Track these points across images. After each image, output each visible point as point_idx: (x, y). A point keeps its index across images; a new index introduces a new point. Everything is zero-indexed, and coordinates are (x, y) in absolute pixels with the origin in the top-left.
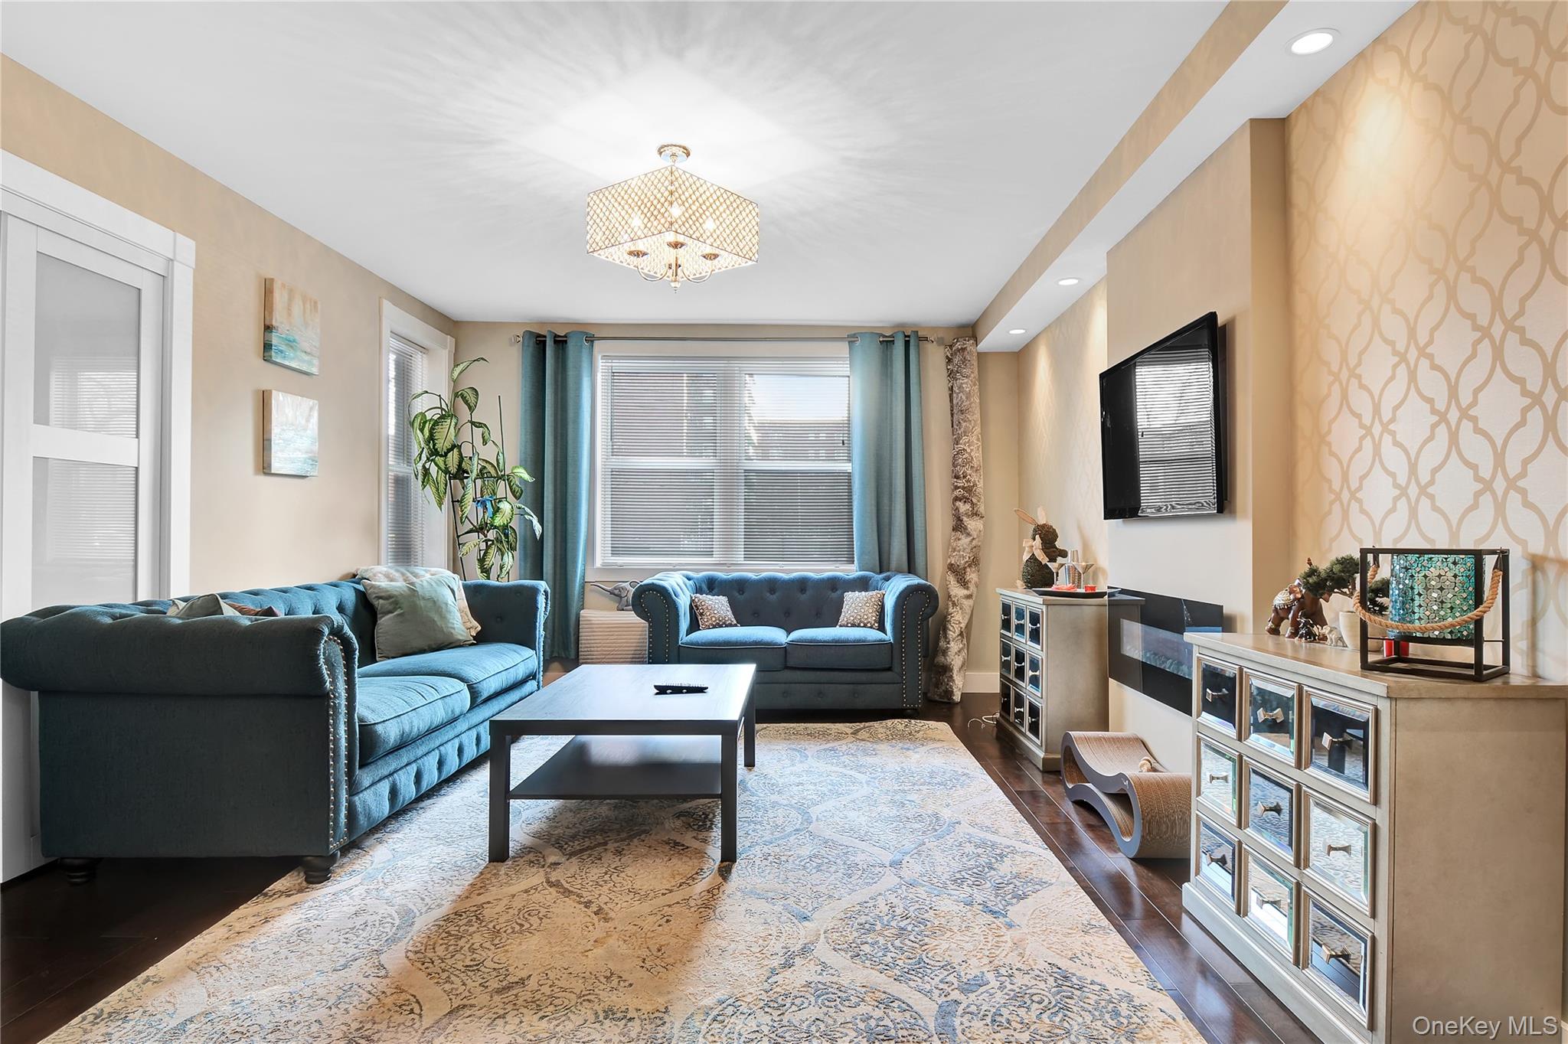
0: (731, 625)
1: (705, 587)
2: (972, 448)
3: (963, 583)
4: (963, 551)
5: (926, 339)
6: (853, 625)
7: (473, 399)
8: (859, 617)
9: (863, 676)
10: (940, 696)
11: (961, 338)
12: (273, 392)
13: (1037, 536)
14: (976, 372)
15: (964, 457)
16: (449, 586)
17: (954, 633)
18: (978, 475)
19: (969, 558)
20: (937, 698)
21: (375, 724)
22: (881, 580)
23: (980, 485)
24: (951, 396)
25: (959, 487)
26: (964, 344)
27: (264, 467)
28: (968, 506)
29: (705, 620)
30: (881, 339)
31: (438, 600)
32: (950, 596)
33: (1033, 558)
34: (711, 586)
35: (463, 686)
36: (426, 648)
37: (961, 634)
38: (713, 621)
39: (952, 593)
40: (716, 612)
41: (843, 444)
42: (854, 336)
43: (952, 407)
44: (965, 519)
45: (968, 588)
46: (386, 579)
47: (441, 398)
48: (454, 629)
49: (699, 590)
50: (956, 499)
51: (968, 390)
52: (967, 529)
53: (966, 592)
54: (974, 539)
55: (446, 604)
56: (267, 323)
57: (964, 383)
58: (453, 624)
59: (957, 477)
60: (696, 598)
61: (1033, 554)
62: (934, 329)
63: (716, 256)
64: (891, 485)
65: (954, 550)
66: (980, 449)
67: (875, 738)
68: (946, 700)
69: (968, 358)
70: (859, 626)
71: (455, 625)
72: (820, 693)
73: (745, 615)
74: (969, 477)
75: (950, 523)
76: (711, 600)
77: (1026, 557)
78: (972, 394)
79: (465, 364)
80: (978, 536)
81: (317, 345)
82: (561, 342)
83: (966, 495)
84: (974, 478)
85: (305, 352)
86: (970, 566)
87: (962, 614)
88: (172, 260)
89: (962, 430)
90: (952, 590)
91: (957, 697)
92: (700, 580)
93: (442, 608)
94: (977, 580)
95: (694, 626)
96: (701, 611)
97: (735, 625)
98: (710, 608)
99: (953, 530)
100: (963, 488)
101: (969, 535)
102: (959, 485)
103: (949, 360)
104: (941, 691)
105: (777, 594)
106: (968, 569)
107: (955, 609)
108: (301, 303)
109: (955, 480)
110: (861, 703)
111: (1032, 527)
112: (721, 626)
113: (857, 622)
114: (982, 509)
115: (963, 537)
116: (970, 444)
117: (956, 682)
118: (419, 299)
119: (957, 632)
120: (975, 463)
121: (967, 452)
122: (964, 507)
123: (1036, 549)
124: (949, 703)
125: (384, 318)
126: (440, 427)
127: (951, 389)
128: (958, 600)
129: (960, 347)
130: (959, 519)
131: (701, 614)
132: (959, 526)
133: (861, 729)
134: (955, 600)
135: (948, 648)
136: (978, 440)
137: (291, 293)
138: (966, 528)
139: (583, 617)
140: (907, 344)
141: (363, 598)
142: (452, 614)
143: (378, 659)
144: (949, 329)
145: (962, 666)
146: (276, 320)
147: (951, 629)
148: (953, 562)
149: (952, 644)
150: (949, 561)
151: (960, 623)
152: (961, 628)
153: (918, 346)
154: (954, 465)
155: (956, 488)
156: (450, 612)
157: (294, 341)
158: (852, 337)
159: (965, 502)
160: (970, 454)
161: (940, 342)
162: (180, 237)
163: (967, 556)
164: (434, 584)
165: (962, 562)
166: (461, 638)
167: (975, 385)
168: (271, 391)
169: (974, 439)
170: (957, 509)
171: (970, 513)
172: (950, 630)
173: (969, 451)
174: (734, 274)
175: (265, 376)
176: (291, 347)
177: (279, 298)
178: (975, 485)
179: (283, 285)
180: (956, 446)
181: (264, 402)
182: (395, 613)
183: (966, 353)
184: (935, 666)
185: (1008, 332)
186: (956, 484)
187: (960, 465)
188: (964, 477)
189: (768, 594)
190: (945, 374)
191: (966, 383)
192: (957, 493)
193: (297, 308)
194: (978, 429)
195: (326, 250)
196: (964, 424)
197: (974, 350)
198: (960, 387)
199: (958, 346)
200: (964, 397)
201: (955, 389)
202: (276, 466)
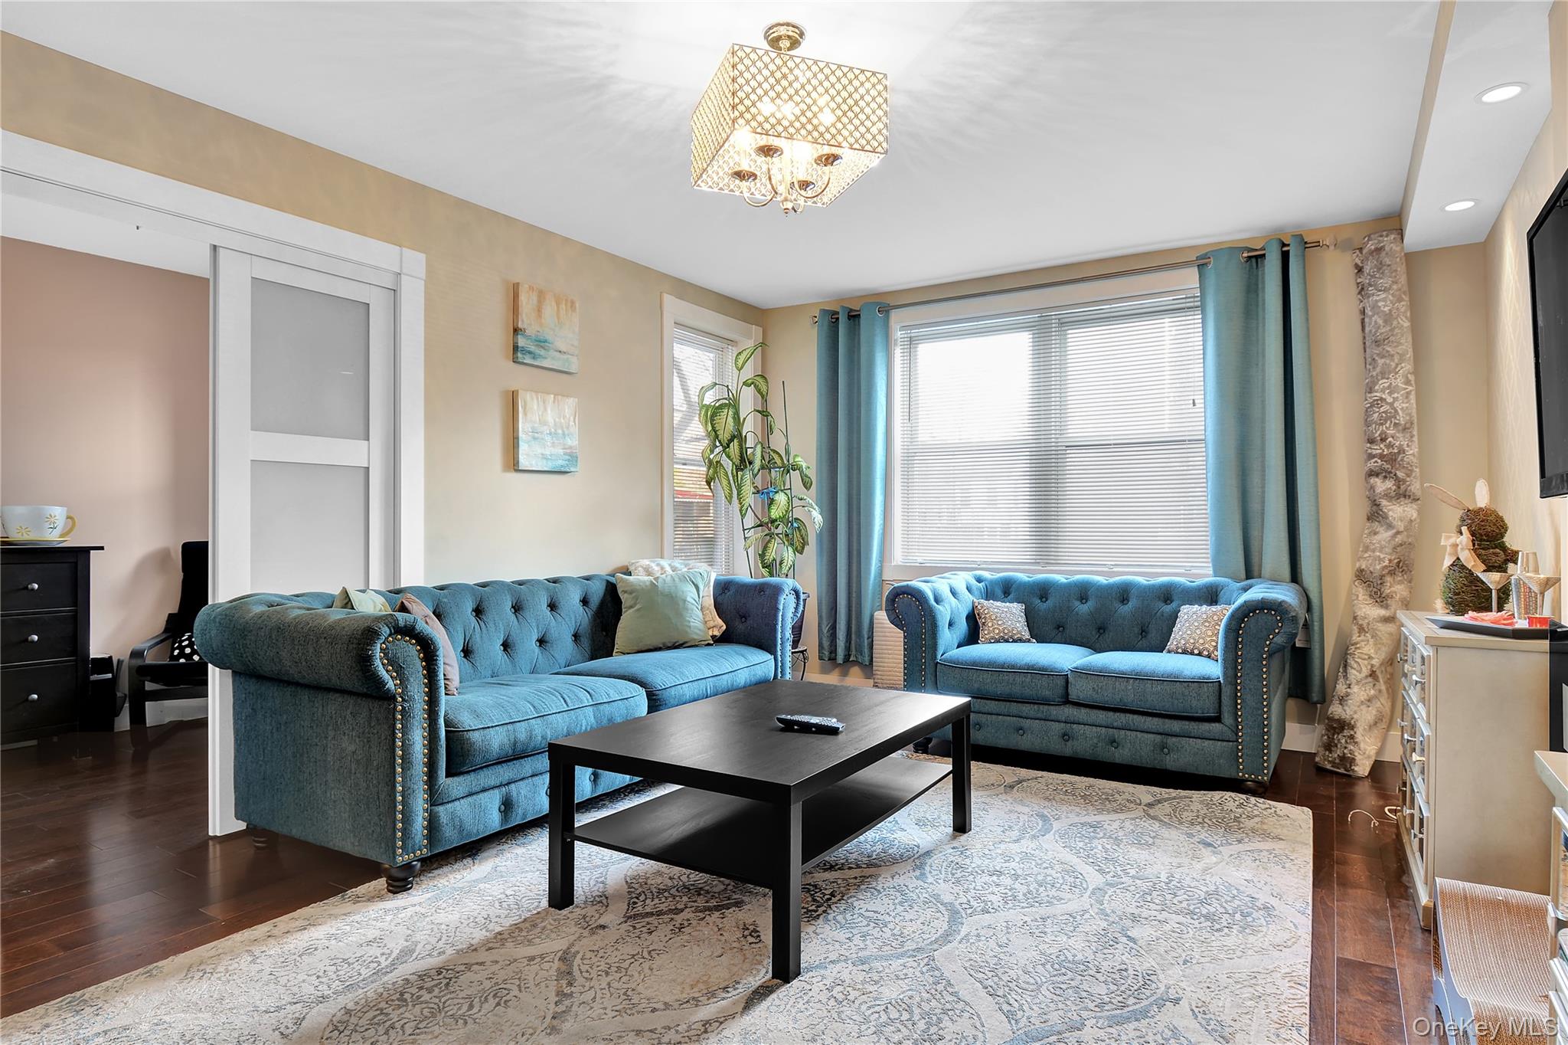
0: (1020, 640)
1: (999, 592)
2: (1396, 395)
3: (1380, 598)
4: (1380, 551)
5: (1317, 244)
6: (1185, 652)
7: (764, 387)
8: (1192, 641)
9: (1176, 726)
10: (1333, 763)
11: (1375, 233)
12: (520, 391)
13: (1464, 529)
14: (1403, 279)
15: (1382, 410)
16: (693, 582)
17: (1360, 672)
18: (1408, 435)
19: (1390, 561)
20: (1329, 767)
21: (469, 730)
22: (1239, 589)
23: (1412, 451)
24: (1363, 322)
25: (1374, 456)
26: (1380, 242)
27: (512, 463)
28: (1389, 484)
29: (986, 632)
30: (1245, 255)
31: (676, 597)
32: (1355, 618)
33: (1457, 564)
34: (1006, 590)
35: (643, 692)
36: (661, 646)
37: (1373, 674)
38: (996, 634)
39: (1360, 613)
40: (1000, 623)
41: (1194, 404)
42: (1205, 256)
43: (1364, 338)
44: (1384, 502)
45: (1387, 607)
46: (645, 573)
47: (728, 389)
48: (690, 627)
49: (989, 595)
50: (1372, 473)
51: (1386, 309)
52: (1387, 518)
53: (1383, 612)
54: (1398, 533)
55: (685, 601)
56: (516, 327)
57: (1380, 300)
58: (689, 622)
59: (1371, 441)
60: (979, 604)
61: (1458, 559)
62: (1336, 229)
63: (836, 157)
64: (1263, 456)
65: (1367, 549)
66: (1413, 397)
67: (1175, 819)
68: (1342, 771)
69: (1387, 261)
70: (1192, 653)
71: (692, 624)
72: (1113, 742)
73: (1041, 630)
74: (1390, 439)
75: (1365, 508)
76: (998, 608)
77: (1448, 562)
78: (1395, 315)
79: (748, 351)
80: (1407, 529)
81: (576, 343)
82: (854, 317)
83: (1387, 466)
84: (1401, 440)
85: (560, 352)
86: (1392, 573)
87: (1375, 644)
88: (400, 274)
89: (1378, 369)
90: (1361, 608)
91: (1362, 768)
92: (993, 583)
93: (679, 605)
94: (1405, 593)
95: (973, 636)
96: (983, 621)
97: (1029, 641)
98: (993, 617)
99: (1368, 519)
100: (1382, 457)
101: (1390, 526)
102: (1374, 452)
103: (1360, 270)
104: (1336, 756)
105: (1089, 603)
106: (1388, 579)
107: (1362, 638)
108: (554, 304)
109: (1369, 445)
110: (1172, 762)
111: (1460, 513)
112: (1007, 641)
113: (1190, 647)
114: (1415, 487)
115: (1381, 529)
116: (1392, 390)
117: (1362, 745)
118: (716, 291)
119: (1365, 671)
120: (1402, 418)
121: (1387, 403)
122: (1382, 485)
123: (1462, 549)
124: (1350, 776)
125: (665, 313)
126: (718, 417)
127: (1363, 312)
128: (1368, 624)
129: (1373, 247)
130: (1375, 504)
131: (984, 624)
132: (1375, 514)
133: (1166, 800)
134: (1364, 623)
135: (1348, 695)
136: (1408, 382)
137: (541, 295)
138: (1385, 517)
139: (877, 619)
140: (1285, 257)
141: (611, 589)
142: (690, 612)
143: (614, 654)
144: (1357, 225)
145: (1376, 723)
146: (523, 321)
147: (1355, 666)
148: (1363, 567)
149: (1355, 689)
150: (1358, 565)
151: (1370, 658)
152: (1372, 666)
153: (1304, 256)
154: (1367, 424)
155: (1371, 456)
156: (687, 609)
157: (545, 341)
158: (1202, 260)
159: (1385, 477)
160: (1391, 405)
161: (1342, 245)
162: (407, 252)
163: (1386, 558)
164: (677, 579)
165: (1378, 567)
166: (696, 637)
167: (1400, 300)
168: (518, 391)
169: (1399, 382)
170: (1372, 488)
171: (1393, 494)
172: (1352, 668)
173: (1389, 400)
174: (866, 179)
175: (517, 377)
176: (542, 347)
177: (526, 301)
178: (1401, 451)
179: (531, 288)
180: (1369, 395)
181: (512, 403)
182: (636, 608)
183: (1383, 254)
184: (1328, 718)
185: (1442, 209)
186: (1370, 451)
187: (1376, 423)
188: (1383, 440)
189: (1077, 603)
190: (1354, 290)
191: (1384, 300)
192: (1372, 464)
193: (549, 310)
194: (1407, 367)
195: (589, 250)
196: (1381, 362)
197: (1398, 249)
198: (1375, 307)
199: (1371, 246)
200: (1380, 322)
201: (1369, 312)
202: (524, 462)
